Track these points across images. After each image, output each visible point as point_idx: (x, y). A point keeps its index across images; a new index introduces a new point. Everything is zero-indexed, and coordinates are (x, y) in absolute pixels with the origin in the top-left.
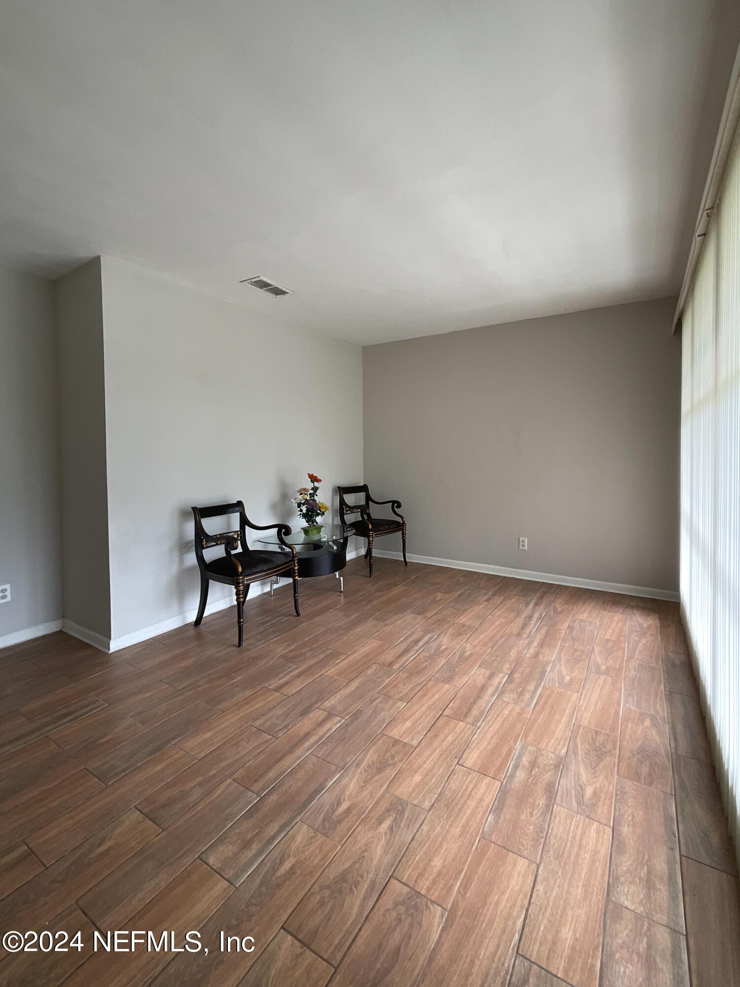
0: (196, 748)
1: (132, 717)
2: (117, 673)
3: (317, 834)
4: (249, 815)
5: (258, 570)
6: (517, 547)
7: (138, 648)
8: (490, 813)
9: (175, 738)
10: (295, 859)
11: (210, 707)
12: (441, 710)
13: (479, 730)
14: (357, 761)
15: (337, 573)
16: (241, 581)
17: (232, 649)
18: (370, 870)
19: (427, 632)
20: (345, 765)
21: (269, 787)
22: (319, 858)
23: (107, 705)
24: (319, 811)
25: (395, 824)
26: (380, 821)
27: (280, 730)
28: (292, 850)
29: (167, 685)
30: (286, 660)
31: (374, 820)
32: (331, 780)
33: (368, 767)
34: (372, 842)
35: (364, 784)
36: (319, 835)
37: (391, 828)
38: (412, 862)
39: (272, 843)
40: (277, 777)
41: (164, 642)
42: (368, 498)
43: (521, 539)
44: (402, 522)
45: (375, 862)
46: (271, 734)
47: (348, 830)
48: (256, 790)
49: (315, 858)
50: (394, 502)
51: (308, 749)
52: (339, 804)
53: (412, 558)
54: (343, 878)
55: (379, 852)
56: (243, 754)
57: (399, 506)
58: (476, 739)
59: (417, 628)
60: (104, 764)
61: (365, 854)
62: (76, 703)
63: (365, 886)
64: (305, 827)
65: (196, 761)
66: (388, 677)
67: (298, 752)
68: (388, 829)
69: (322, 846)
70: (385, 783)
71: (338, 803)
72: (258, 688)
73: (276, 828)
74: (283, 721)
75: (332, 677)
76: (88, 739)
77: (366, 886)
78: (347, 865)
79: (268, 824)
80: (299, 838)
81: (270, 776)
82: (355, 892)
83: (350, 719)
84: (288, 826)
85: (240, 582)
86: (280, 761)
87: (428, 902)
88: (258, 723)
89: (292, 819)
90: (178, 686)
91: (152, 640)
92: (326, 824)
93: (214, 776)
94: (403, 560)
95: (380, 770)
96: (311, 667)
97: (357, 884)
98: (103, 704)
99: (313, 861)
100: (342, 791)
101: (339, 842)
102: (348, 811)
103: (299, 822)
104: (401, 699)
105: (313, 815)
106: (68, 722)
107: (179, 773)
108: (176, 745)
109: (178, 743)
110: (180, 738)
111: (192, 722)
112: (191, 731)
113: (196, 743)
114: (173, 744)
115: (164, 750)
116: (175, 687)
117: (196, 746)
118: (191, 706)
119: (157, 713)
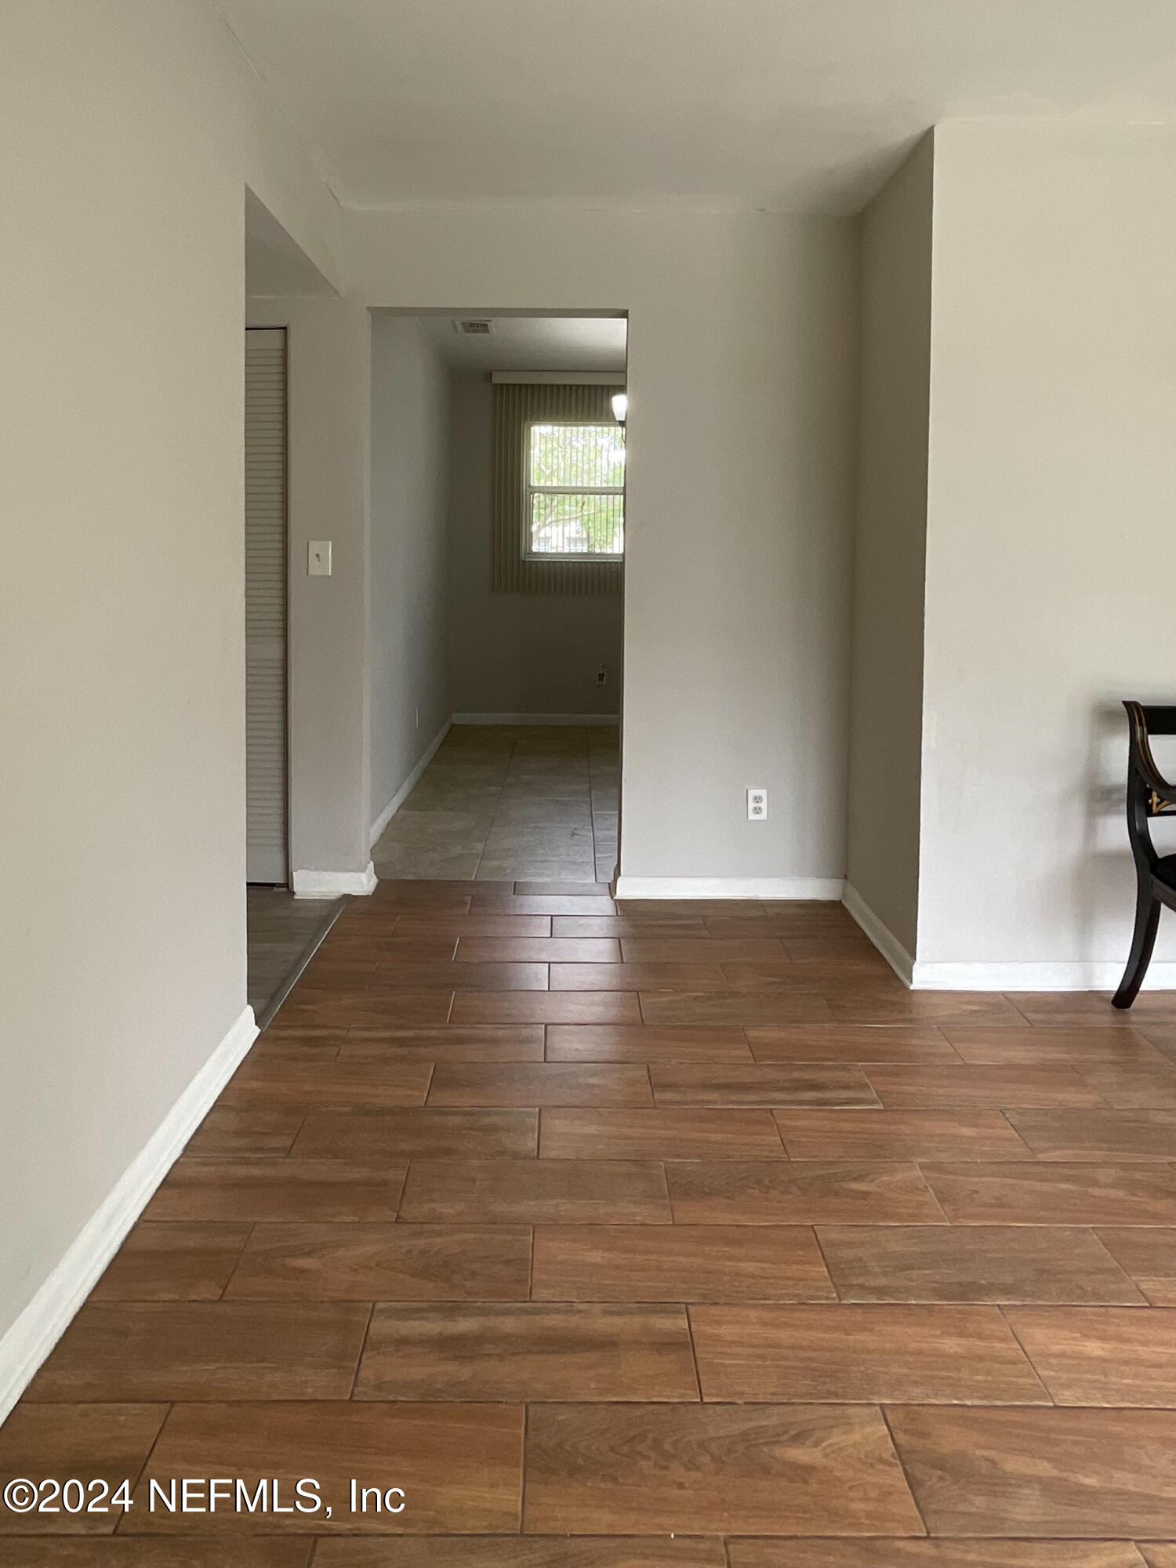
1: (922, 1167)
2: (914, 1041)
7: (969, 1003)
11: (1115, 1264)
23: (882, 1108)
29: (1013, 1131)
41: (1032, 1016)
60: (848, 1244)
62: (829, 1068)
65: (1050, 1404)
76: (832, 1163)
90: (1042, 1152)
91: (1001, 997)
98: (873, 1102)
106: (810, 1102)
108: (1003, 1314)
109: (1011, 1312)
110: (1016, 1300)
111: (1058, 1276)
112: (1049, 1300)
113: (1058, 1347)
114: (998, 1305)
115: (974, 1307)
116: (1032, 1147)
117: (1056, 1356)
118: (1066, 1228)
119: (977, 1192)
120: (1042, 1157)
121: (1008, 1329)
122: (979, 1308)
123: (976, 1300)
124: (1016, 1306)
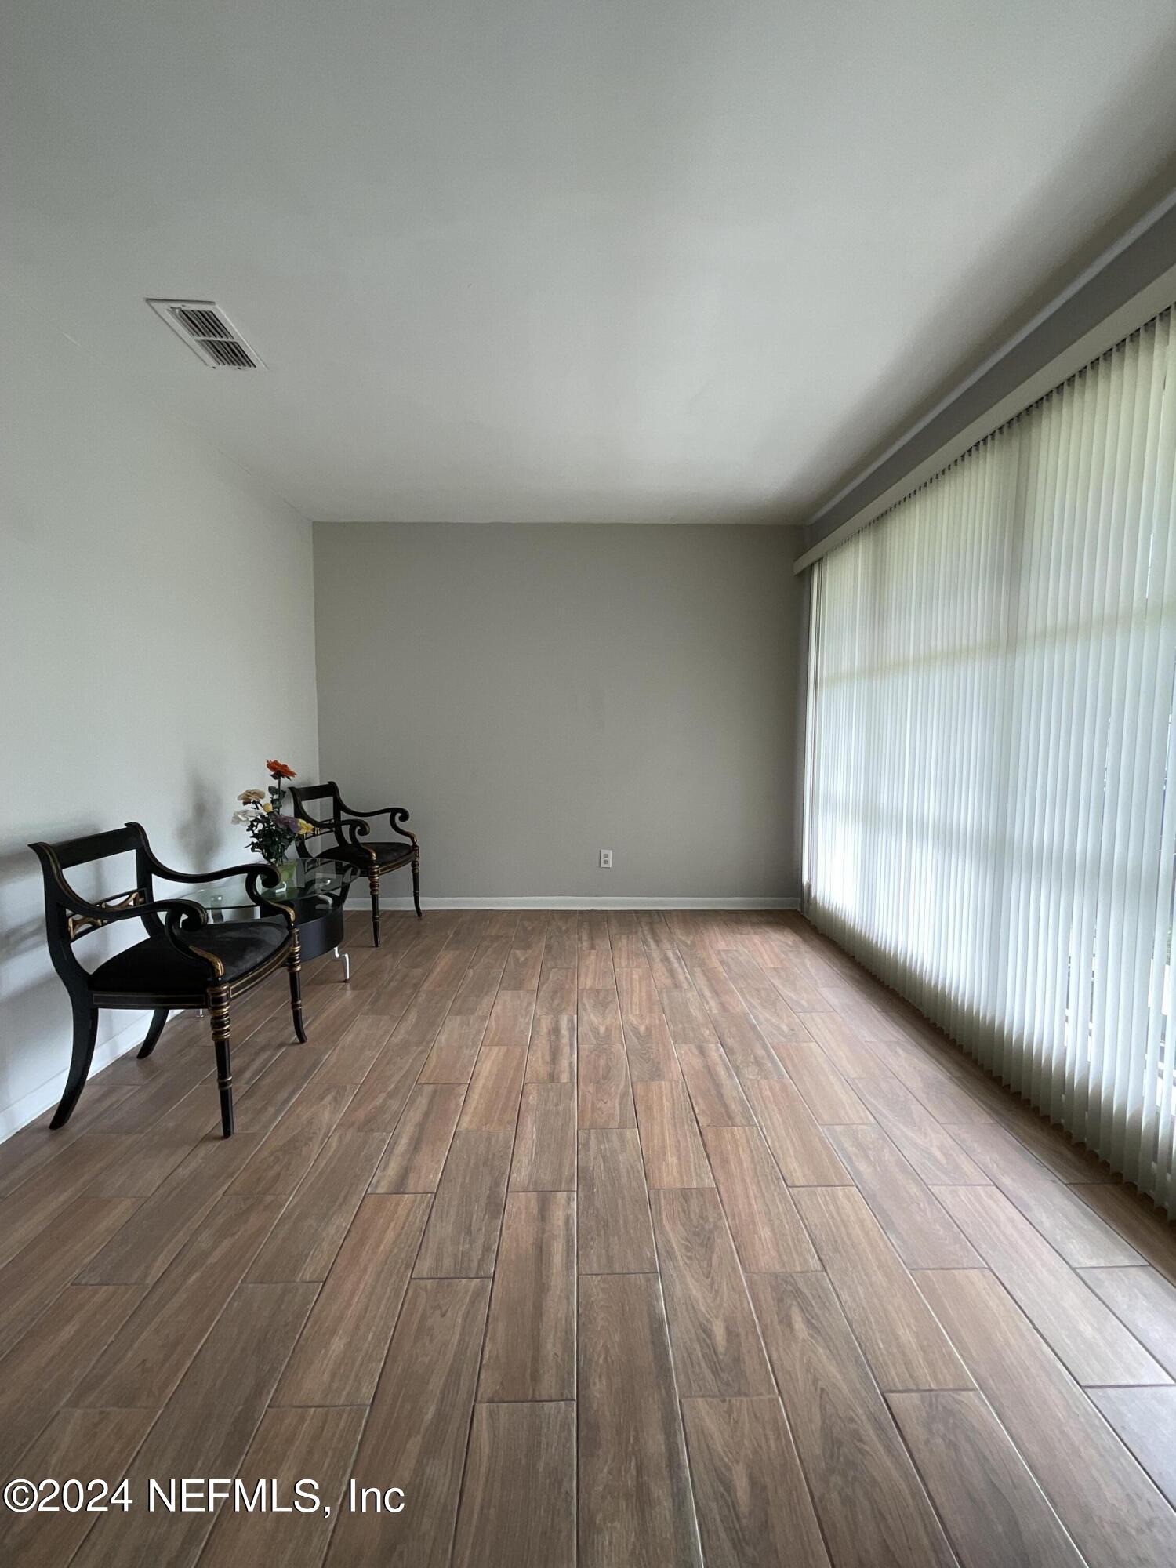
0: (335, 1385)
3: (730, 1401)
4: (588, 1443)
5: (249, 965)
6: (598, 865)
8: (885, 1233)
9: (259, 1390)
10: (741, 1464)
11: (280, 1286)
12: (692, 1121)
13: (764, 1129)
14: (662, 1251)
15: (336, 949)
16: (224, 995)
17: (212, 1147)
18: (849, 1403)
19: (556, 1013)
20: (653, 1265)
21: (570, 1374)
22: (772, 1438)
24: (692, 1363)
25: (807, 1315)
26: (787, 1323)
27: (481, 1260)
28: (722, 1454)
29: (105, 1288)
30: (359, 1130)
31: (778, 1327)
32: (657, 1299)
33: (689, 1251)
34: (809, 1363)
35: (710, 1279)
36: (734, 1400)
37: (809, 1323)
38: (882, 1354)
39: (680, 1466)
40: (567, 1348)
42: (339, 806)
43: (604, 852)
44: (411, 844)
45: (844, 1387)
46: (472, 1276)
47: (762, 1363)
48: (554, 1392)
49: (767, 1440)
50: (393, 811)
51: (568, 1267)
52: (708, 1332)
53: (428, 904)
54: (833, 1444)
55: (832, 1369)
56: (455, 1341)
57: (405, 816)
58: (773, 1142)
59: (535, 1013)
61: (821, 1384)
63: (869, 1432)
64: (700, 1400)
65: (368, 1411)
66: (571, 1099)
67: (556, 1281)
68: (807, 1327)
69: (755, 1415)
70: (734, 1260)
71: (704, 1331)
72: (356, 1201)
73: (660, 1437)
74: (472, 1242)
75: (479, 1129)
77: (871, 1432)
78: (817, 1417)
79: (636, 1439)
80: (711, 1425)
81: (551, 1354)
82: (868, 1449)
83: (580, 1187)
84: (675, 1419)
85: (222, 998)
86: (541, 1315)
87: (951, 1393)
88: (425, 1266)
89: (668, 1403)
90: (146, 1276)
92: (724, 1375)
93: (441, 1417)
94: (414, 909)
95: (708, 1246)
96: (421, 1127)
97: (857, 1436)
99: (769, 1447)
100: (690, 1307)
101: (770, 1391)
102: (730, 1333)
103: (683, 1400)
104: (622, 1126)
105: (691, 1374)
107: (353, 1457)
108: (279, 1407)
109: (280, 1399)
110: (272, 1386)
111: (268, 1336)
112: (286, 1357)
113: (326, 1375)
114: (268, 1406)
115: (259, 1432)
116: (133, 1282)
117: (332, 1380)
118: (230, 1302)
119: (144, 1361)
120: (150, 1281)
121: (294, 1410)
122: (262, 1429)
123: (254, 1424)
124: (276, 1390)
